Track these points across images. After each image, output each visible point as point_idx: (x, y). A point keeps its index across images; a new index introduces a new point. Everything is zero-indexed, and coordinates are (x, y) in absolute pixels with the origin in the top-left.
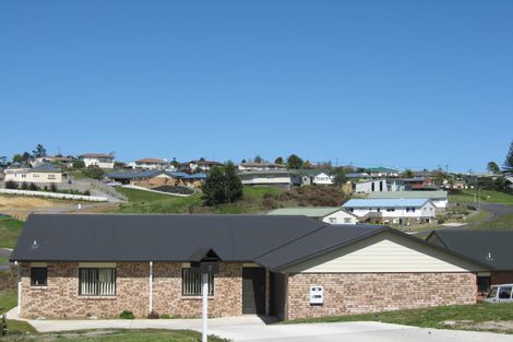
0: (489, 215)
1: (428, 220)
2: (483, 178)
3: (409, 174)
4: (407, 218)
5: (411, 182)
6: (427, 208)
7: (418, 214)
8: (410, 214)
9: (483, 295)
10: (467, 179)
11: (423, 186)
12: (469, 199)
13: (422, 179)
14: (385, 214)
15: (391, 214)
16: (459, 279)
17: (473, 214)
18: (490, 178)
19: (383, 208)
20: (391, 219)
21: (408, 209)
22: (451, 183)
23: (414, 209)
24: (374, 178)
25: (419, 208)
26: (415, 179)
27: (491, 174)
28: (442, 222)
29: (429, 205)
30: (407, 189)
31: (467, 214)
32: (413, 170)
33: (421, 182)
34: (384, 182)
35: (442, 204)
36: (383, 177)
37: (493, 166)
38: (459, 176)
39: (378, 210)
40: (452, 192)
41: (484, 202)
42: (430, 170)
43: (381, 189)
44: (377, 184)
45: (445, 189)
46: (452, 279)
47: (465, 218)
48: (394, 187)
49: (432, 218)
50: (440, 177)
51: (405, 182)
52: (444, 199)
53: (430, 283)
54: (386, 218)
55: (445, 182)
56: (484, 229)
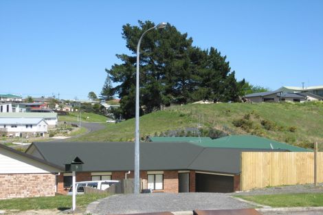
0: (87, 131)
1: (42, 134)
2: (85, 104)
3: (30, 100)
4: (26, 133)
5: (31, 106)
6: (42, 125)
7: (34, 130)
8: (29, 130)
9: (66, 190)
10: (73, 104)
11: (40, 109)
12: (74, 119)
13: (40, 103)
14: (9, 129)
15: (14, 129)
16: (42, 178)
17: (76, 130)
18: (90, 104)
19: (9, 125)
20: (14, 133)
21: (27, 126)
22: (61, 107)
23: (31, 126)
24: (3, 102)
25: (36, 125)
26: (35, 103)
27: (90, 101)
28: (53, 136)
29: (43, 123)
30: (28, 110)
31: (71, 130)
32: (33, 97)
33: (39, 106)
34: (10, 105)
35: (53, 123)
36: (10, 101)
37: (92, 95)
38: (68, 102)
39: (5, 126)
40: (61, 113)
41: (84, 121)
42: (46, 97)
43: (8, 111)
44: (5, 106)
45: (56, 111)
46: (37, 178)
47: (69, 132)
48: (18, 109)
49: (45, 133)
50: (53, 102)
51: (27, 106)
52: (54, 119)
53: (20, 182)
54: (11, 132)
55: (57, 106)
56: (80, 141)
